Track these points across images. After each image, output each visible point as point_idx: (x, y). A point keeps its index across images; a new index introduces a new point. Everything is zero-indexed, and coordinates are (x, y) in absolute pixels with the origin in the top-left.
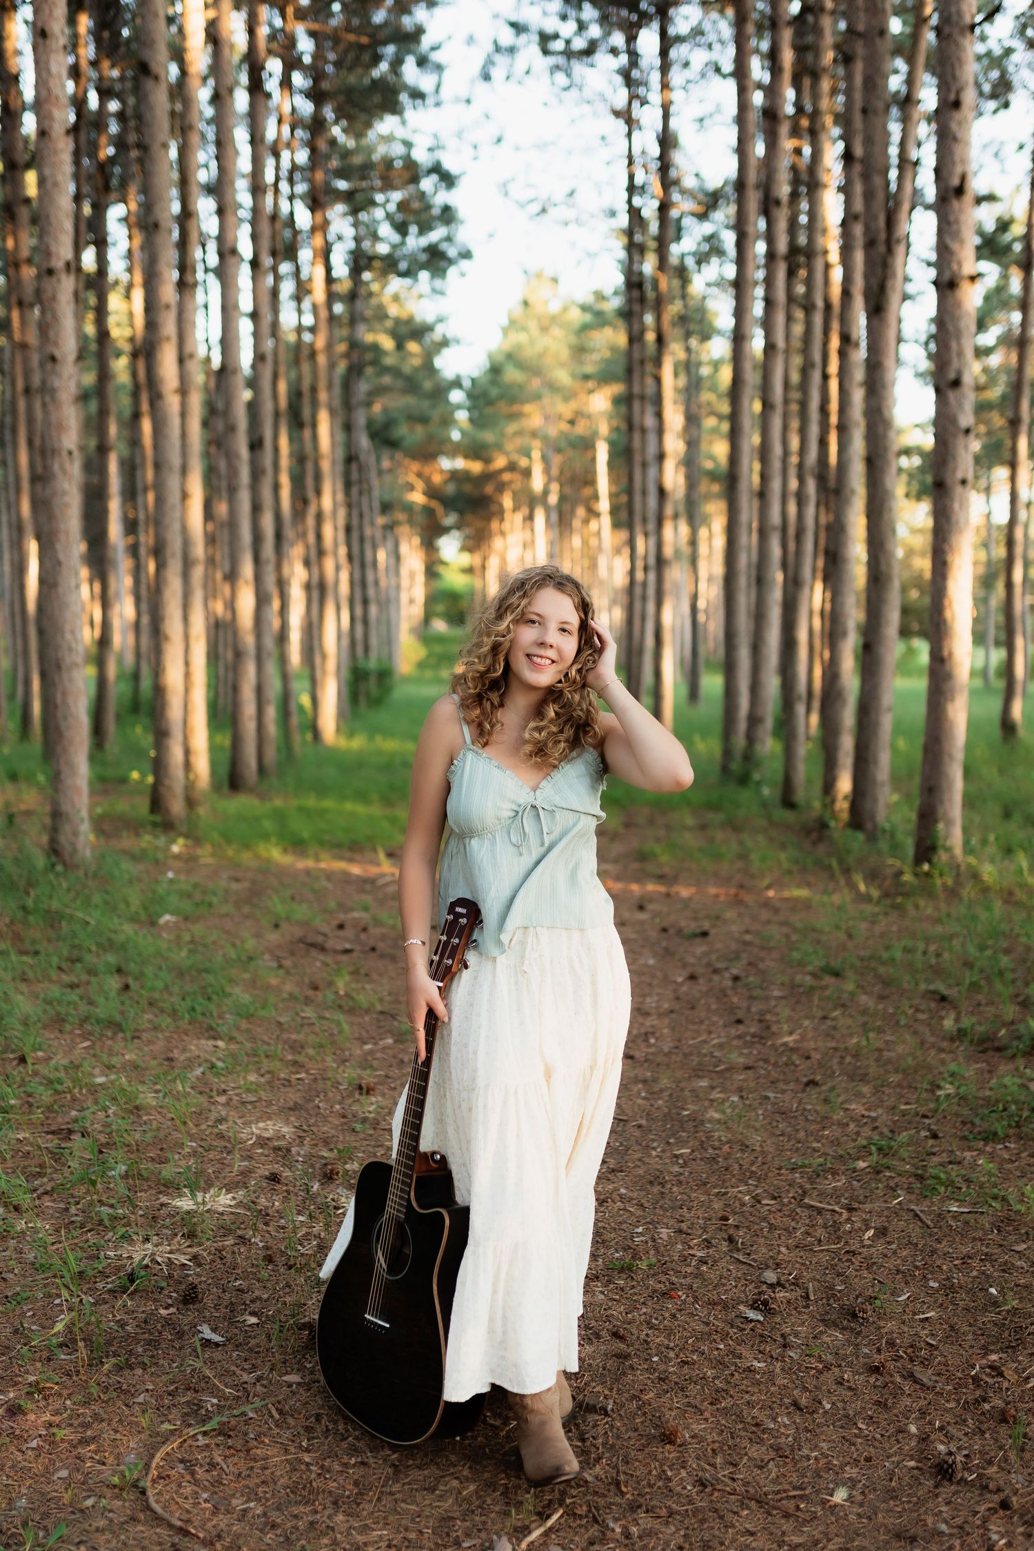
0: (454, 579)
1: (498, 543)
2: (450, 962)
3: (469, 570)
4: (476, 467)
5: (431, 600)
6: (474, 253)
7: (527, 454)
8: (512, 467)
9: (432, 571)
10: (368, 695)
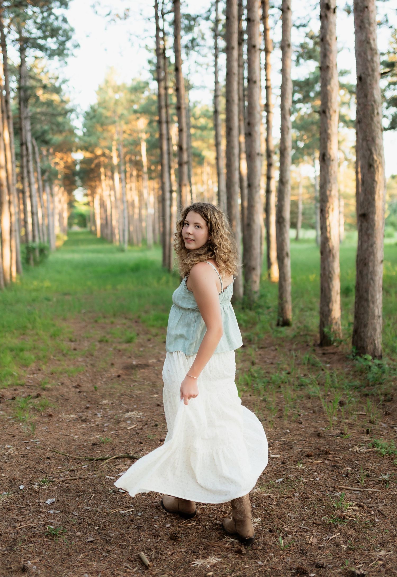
0: (82, 208)
1: (99, 190)
3: (88, 204)
4: (88, 155)
5: (71, 218)
6: (80, 45)
7: (110, 149)
8: (104, 155)
9: (71, 204)
10: (35, 260)
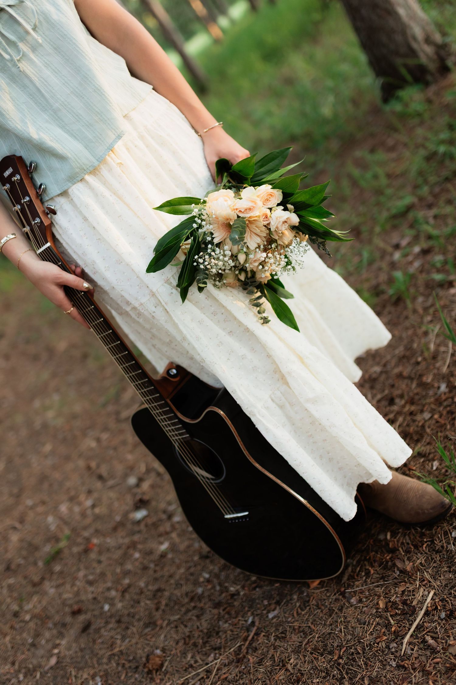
2: (38, 220)
